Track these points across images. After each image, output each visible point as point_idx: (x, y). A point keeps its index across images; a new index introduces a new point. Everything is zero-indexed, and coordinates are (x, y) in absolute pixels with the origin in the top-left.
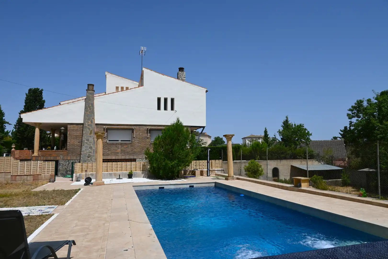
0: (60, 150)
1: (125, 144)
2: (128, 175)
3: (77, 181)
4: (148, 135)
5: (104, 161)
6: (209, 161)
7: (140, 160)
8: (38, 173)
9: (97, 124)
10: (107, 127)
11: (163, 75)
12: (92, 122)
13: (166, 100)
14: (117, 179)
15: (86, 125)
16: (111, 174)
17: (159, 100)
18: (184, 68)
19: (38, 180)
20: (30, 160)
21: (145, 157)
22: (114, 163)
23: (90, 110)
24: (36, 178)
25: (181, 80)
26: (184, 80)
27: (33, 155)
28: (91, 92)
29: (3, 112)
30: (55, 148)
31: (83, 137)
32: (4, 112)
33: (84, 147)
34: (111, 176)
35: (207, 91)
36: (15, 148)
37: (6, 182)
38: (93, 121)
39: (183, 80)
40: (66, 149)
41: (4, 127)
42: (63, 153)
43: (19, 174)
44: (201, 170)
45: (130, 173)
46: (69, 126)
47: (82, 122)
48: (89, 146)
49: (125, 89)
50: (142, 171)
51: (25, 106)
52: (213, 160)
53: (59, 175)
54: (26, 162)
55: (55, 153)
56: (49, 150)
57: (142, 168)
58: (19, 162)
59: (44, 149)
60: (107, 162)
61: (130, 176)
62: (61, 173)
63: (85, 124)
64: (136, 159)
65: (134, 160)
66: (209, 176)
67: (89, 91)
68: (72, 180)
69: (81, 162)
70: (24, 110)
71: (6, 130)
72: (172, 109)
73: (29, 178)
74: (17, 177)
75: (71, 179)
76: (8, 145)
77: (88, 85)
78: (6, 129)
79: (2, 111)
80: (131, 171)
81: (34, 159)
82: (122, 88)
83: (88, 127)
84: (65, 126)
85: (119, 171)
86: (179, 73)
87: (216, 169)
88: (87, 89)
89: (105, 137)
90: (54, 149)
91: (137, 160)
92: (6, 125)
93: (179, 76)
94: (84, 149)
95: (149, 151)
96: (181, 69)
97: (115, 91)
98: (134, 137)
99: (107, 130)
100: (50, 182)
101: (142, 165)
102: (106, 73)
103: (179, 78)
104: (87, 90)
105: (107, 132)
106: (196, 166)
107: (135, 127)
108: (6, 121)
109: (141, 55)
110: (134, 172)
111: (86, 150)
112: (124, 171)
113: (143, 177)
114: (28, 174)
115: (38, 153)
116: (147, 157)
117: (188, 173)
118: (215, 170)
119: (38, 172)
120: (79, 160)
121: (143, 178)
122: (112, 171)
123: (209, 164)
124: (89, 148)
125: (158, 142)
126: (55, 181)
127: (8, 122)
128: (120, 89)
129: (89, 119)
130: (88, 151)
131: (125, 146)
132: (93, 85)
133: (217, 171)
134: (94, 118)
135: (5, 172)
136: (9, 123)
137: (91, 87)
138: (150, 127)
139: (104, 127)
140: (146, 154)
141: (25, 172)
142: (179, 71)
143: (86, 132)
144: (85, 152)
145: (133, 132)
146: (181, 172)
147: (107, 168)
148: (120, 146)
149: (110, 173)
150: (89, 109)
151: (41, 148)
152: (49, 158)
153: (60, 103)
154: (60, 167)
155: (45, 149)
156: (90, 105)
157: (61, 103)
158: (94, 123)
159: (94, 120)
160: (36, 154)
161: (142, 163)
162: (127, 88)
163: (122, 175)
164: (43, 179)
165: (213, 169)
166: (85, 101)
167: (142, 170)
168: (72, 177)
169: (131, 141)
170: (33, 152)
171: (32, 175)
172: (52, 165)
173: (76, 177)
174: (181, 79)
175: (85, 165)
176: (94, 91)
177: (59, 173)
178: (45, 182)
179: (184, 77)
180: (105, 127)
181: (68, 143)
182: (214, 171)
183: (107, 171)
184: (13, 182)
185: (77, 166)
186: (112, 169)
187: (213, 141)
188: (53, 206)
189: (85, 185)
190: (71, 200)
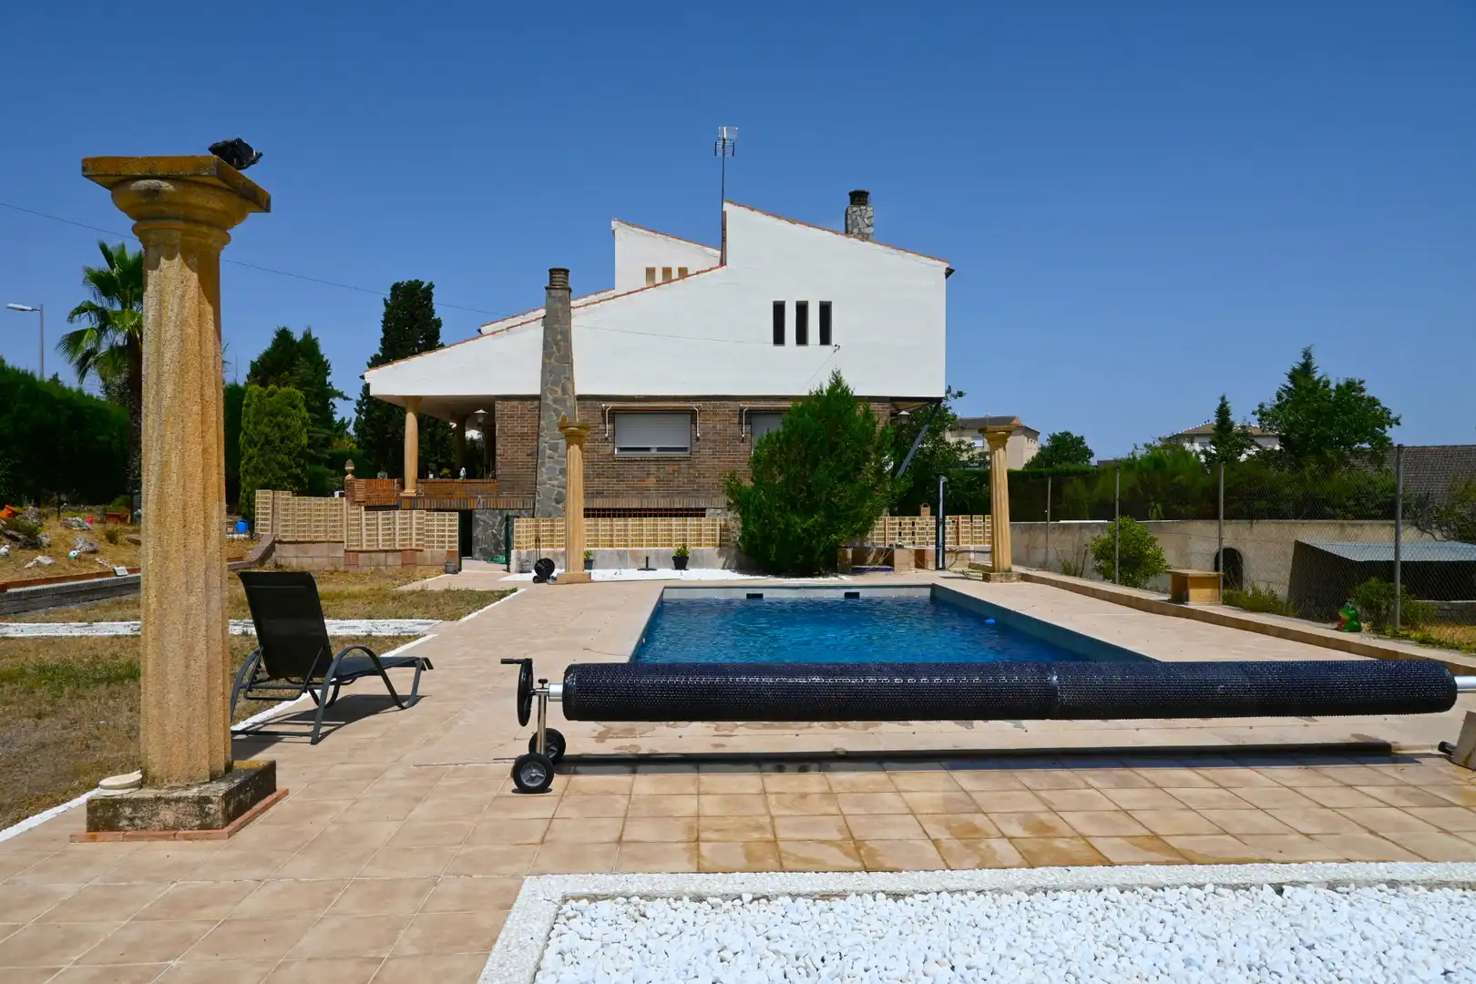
0: (475, 481)
1: (671, 460)
2: (674, 558)
3: (521, 572)
4: (742, 430)
5: (589, 513)
6: (941, 517)
7: (719, 511)
8: (414, 547)
9: (580, 398)
10: (611, 405)
11: (793, 221)
12: (564, 391)
13: (802, 309)
14: (642, 569)
15: (549, 400)
16: (621, 556)
17: (779, 309)
18: (866, 190)
19: (415, 564)
20: (396, 507)
21: (729, 504)
22: (630, 521)
23: (559, 351)
24: (410, 559)
25: (855, 237)
26: (868, 235)
27: (402, 495)
28: (560, 293)
29: (324, 360)
30: (462, 473)
31: (541, 439)
32: (327, 361)
33: (543, 470)
34: (621, 560)
35: (949, 272)
36: (353, 472)
37: (332, 568)
38: (570, 386)
39: (864, 237)
40: (494, 477)
41: (331, 407)
42: (479, 487)
43: (365, 548)
44: (917, 547)
45: (679, 551)
46: (498, 406)
47: (537, 391)
48: (558, 467)
49: (675, 275)
50: (720, 546)
51: (383, 341)
52: (960, 516)
53: (476, 556)
54: (381, 513)
55: (464, 488)
56: (445, 480)
57: (718, 538)
58: (364, 513)
59: (431, 476)
60: (609, 516)
61: (681, 562)
62: (481, 549)
63: (546, 398)
64: (704, 509)
65: (700, 513)
66: (943, 568)
67: (552, 292)
68: (508, 570)
69: (538, 515)
70: (381, 354)
71: (337, 418)
72: (825, 339)
73: (391, 559)
74: (361, 555)
75: (505, 567)
76: (337, 463)
77: (551, 271)
78: (335, 413)
79: (323, 356)
80: (684, 546)
81: (406, 504)
82: (667, 271)
83: (554, 406)
84: (489, 403)
85: (647, 546)
86: (850, 212)
87: (972, 547)
88: (547, 285)
89: (606, 439)
90: (459, 476)
91: (707, 512)
92: (336, 401)
93: (849, 222)
94: (545, 477)
95: (739, 485)
96: (859, 198)
97: (643, 283)
98: (698, 439)
99: (614, 414)
100: (446, 572)
101: (718, 528)
102: (614, 224)
103: (850, 229)
104: (546, 289)
105: (612, 421)
106: (900, 534)
107: (700, 404)
108: (335, 388)
109: (720, 155)
110: (691, 549)
111: (550, 479)
112: (662, 546)
113: (721, 565)
114: (387, 548)
115: (416, 488)
116: (732, 502)
117: (871, 558)
118: (969, 551)
119: (414, 543)
120: (531, 512)
121: (723, 568)
122: (626, 546)
123: (941, 528)
124: (560, 473)
126: (460, 570)
127: (340, 391)
128: (659, 277)
129: (555, 383)
130: (556, 483)
131: (669, 469)
132: (567, 272)
133: (974, 552)
134: (570, 379)
135: (328, 542)
136: (345, 394)
137: (559, 279)
138: (747, 405)
139: (603, 405)
140: (731, 493)
141: (380, 541)
142: (852, 202)
143: (549, 422)
144: (548, 486)
145: (694, 421)
146: (845, 553)
147: (612, 536)
148: (653, 469)
149: (619, 551)
150: (555, 349)
151: (422, 474)
152: (447, 503)
153: (479, 331)
154: (478, 532)
155: (434, 477)
156: (559, 337)
157: (484, 329)
158: (571, 394)
159: (573, 383)
160: (410, 491)
161: (720, 521)
162: (683, 273)
163: (657, 559)
164: (429, 563)
165: (961, 545)
166: (543, 324)
167: (718, 542)
168: (508, 562)
169: (689, 451)
170: (403, 487)
171: (400, 551)
172: (451, 522)
173: (519, 559)
174: (856, 231)
175: (544, 525)
176: (570, 291)
177: (476, 550)
178: (434, 570)
179: (868, 226)
180: (606, 407)
181: (498, 458)
182: (965, 554)
183: (611, 546)
184: (351, 569)
185: (522, 527)
186: (626, 541)
187: (1043, 448)
188: (430, 621)
189: (536, 580)
190: (480, 611)
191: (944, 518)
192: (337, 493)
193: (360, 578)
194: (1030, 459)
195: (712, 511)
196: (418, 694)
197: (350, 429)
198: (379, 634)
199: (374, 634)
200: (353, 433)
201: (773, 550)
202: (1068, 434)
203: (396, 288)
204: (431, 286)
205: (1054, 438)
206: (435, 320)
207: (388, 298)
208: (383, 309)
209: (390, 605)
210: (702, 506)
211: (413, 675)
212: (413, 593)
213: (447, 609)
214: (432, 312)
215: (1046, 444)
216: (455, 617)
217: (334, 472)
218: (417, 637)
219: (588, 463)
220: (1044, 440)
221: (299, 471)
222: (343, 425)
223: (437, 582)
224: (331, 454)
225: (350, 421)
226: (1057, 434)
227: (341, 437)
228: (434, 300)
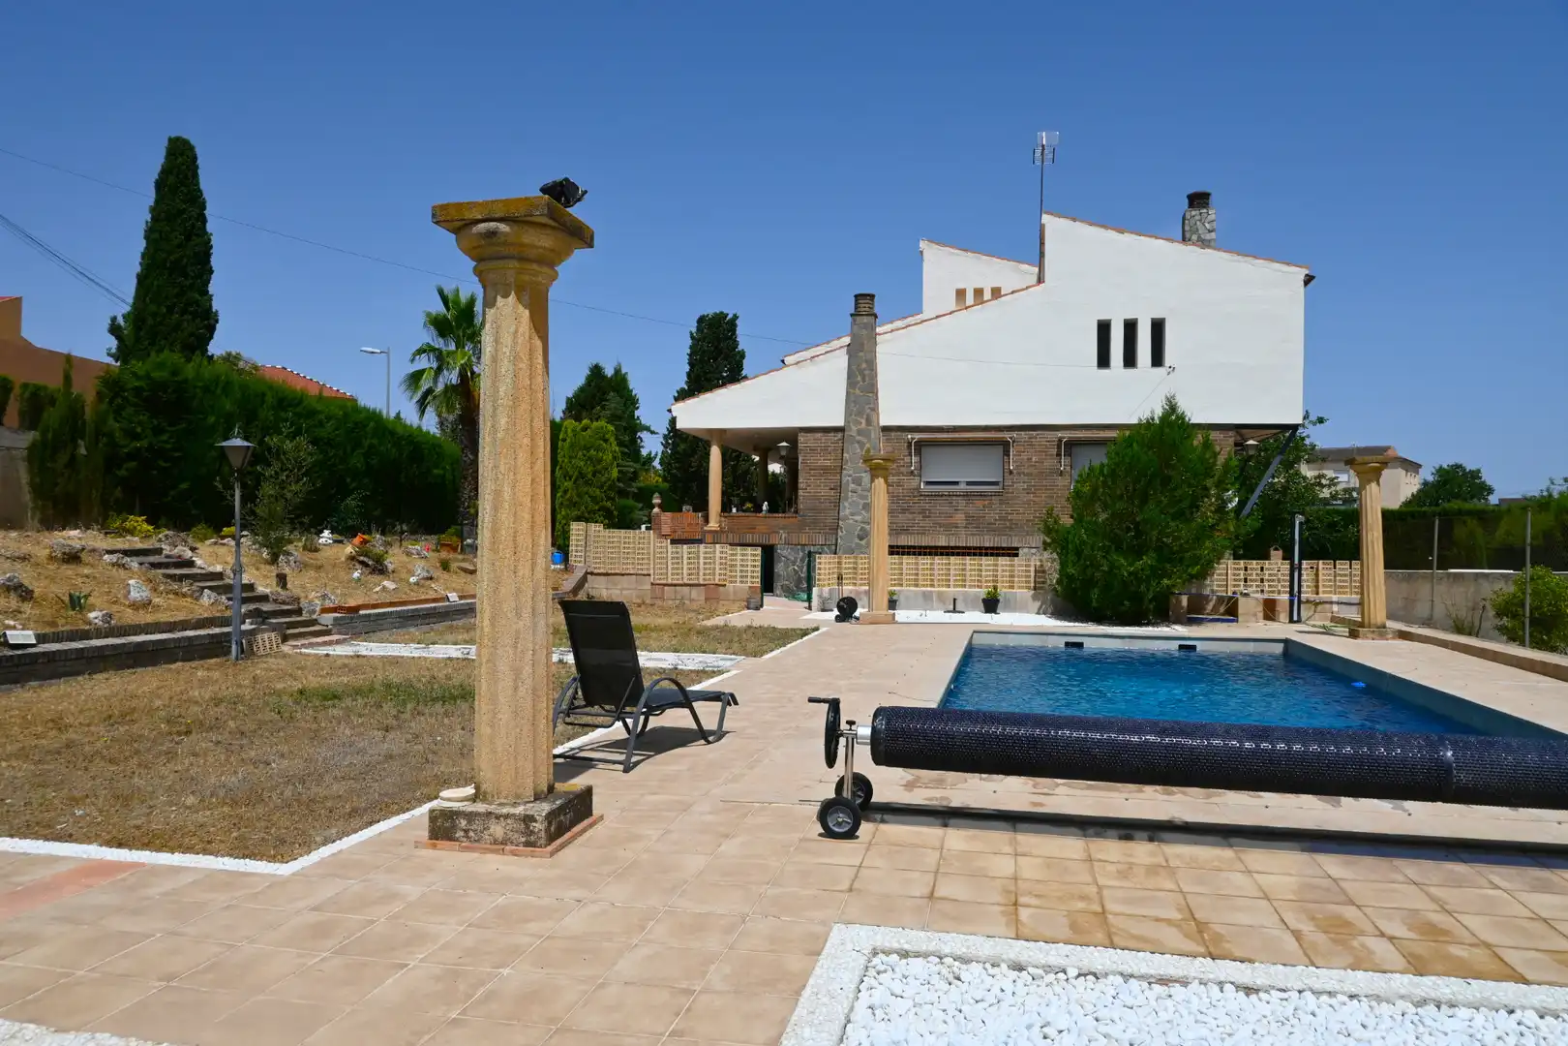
0: (777, 515)
1: (981, 495)
2: (984, 601)
3: (823, 610)
4: (1060, 462)
5: (894, 550)
6: (1296, 562)
7: (1034, 551)
8: (717, 582)
9: (886, 429)
10: (918, 436)
11: (1121, 232)
12: (869, 422)
13: (1130, 327)
14: (949, 612)
15: (853, 430)
16: (927, 596)
17: (1104, 328)
18: (1208, 191)
19: (718, 600)
20: (700, 541)
21: (1045, 543)
22: (937, 560)
23: (864, 381)
24: (713, 593)
25: (1194, 244)
26: (1210, 241)
27: (705, 528)
28: (865, 319)
29: (633, 394)
30: (764, 508)
31: (844, 472)
32: (636, 395)
33: (846, 504)
34: (927, 601)
35: (1308, 280)
36: (660, 506)
37: (639, 601)
38: (874, 418)
39: (1204, 244)
40: (796, 512)
41: (639, 441)
42: (782, 522)
43: (670, 581)
44: (1266, 596)
45: (989, 593)
46: (801, 438)
47: (840, 423)
48: (862, 502)
49: (987, 295)
50: (1035, 589)
51: (689, 375)
52: (1321, 562)
53: (778, 592)
54: (685, 546)
55: (767, 524)
56: (747, 514)
57: (1032, 579)
58: (670, 546)
59: (734, 510)
60: (914, 554)
61: (991, 605)
62: (782, 586)
63: (851, 430)
64: (1017, 549)
65: (1012, 552)
66: (1299, 621)
67: (858, 318)
68: (810, 608)
69: (840, 554)
70: (686, 388)
71: (644, 452)
72: (1157, 359)
73: (695, 593)
74: (666, 588)
75: (806, 604)
76: (644, 496)
77: (856, 296)
78: (643, 447)
79: (632, 391)
80: (995, 588)
81: (708, 538)
82: (978, 292)
83: (858, 438)
84: (792, 435)
85: (955, 586)
86: (1188, 216)
87: (1335, 598)
88: (853, 312)
89: (912, 472)
90: (762, 511)
91: (1021, 552)
92: (644, 435)
93: (1187, 228)
94: (847, 512)
95: (1056, 522)
96: (1198, 200)
97: (952, 305)
98: (1011, 472)
99: (921, 446)
100: (748, 608)
101: (1032, 569)
102: (923, 245)
103: (1188, 235)
104: (852, 315)
105: (919, 452)
106: (1246, 580)
107: (1015, 435)
108: (643, 423)
109: (1038, 163)
110: (1003, 591)
111: (852, 514)
112: (970, 586)
113: (1036, 611)
114: (691, 582)
115: (720, 522)
116: (1049, 540)
117: (1210, 607)
118: (1331, 603)
119: (717, 577)
120: (833, 547)
121: (1038, 613)
122: (932, 586)
123: (1296, 574)
124: (864, 508)
125: (1086, 489)
126: (762, 606)
127: (648, 425)
128: (970, 299)
129: (860, 413)
130: (858, 518)
131: (979, 503)
132: (872, 297)
133: (1338, 603)
134: (875, 409)
135: (637, 575)
136: (652, 429)
137: (864, 307)
138: (1066, 435)
139: (909, 436)
140: (1048, 531)
141: (685, 575)
142: (1191, 205)
143: (853, 454)
144: (851, 521)
145: (1007, 453)
146: (1179, 602)
147: (917, 574)
148: (962, 503)
149: (924, 593)
150: (859, 378)
151: (725, 507)
152: (749, 538)
153: (783, 361)
154: (779, 568)
155: (737, 511)
156: (864, 365)
157: (788, 360)
158: (875, 424)
159: (878, 414)
160: (713, 525)
161: (1035, 562)
162: (996, 293)
163: (965, 601)
164: (732, 597)
165: (1321, 595)
166: (848, 352)
167: (1032, 585)
168: (809, 599)
169: (1001, 485)
170: (707, 521)
171: (704, 585)
172: (753, 557)
173: (820, 596)
174: (1195, 237)
175: (847, 562)
176: (876, 317)
177: (778, 586)
178: (737, 604)
179: (1210, 231)
180: (913, 439)
181: (800, 492)
182: (1328, 606)
183: (917, 586)
184: (659, 602)
185: (825, 564)
186: (932, 580)
187: (1425, 483)
188: (733, 656)
189: (838, 619)
190: (783, 649)
191: (1300, 564)
192: (643, 527)
193: (666, 611)
194: (1409, 495)
195: (1026, 550)
196: (723, 729)
197: (656, 463)
198: (684, 668)
199: (680, 667)
200: (659, 467)
201: (1095, 594)
202: (1458, 466)
203: (701, 320)
204: (736, 317)
205: (1440, 471)
206: (739, 352)
207: (694, 330)
208: (690, 342)
209: (695, 639)
210: (1015, 545)
211: (719, 710)
212: (717, 627)
213: (751, 646)
214: (736, 344)
215: (1431, 479)
216: (757, 653)
217: (641, 505)
218: (721, 673)
219: (893, 498)
220: (1427, 474)
221: (609, 504)
222: (650, 459)
223: (740, 618)
224: (640, 489)
225: (656, 455)
226: (1445, 466)
227: (647, 470)
228: (739, 331)
